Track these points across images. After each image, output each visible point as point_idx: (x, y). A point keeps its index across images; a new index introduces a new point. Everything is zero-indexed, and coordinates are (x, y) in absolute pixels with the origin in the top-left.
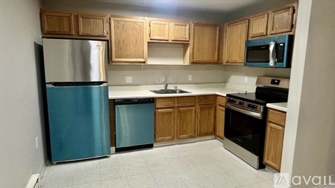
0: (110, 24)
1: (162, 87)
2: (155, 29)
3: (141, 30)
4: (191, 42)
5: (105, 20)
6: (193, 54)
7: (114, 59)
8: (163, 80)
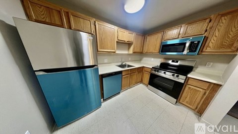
0: (95, 26)
1: (120, 64)
2: (120, 34)
3: (114, 34)
4: (134, 43)
5: (92, 23)
6: (134, 49)
7: (99, 50)
8: (120, 60)
